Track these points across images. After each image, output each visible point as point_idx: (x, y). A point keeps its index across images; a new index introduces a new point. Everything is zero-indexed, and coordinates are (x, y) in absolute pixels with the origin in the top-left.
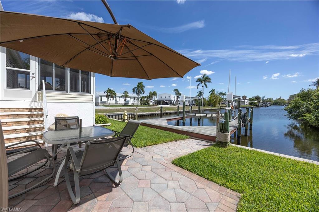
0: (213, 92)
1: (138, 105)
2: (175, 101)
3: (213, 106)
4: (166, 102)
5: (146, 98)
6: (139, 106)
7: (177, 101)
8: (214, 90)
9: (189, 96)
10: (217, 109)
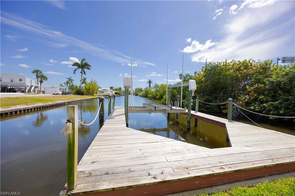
8: (86, 79)
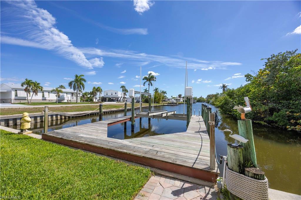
0: (156, 90)
1: (77, 102)
2: (122, 98)
3: (157, 103)
4: (112, 99)
5: (89, 94)
6: (79, 103)
7: (124, 98)
8: (157, 88)
9: (139, 91)
10: (161, 106)
